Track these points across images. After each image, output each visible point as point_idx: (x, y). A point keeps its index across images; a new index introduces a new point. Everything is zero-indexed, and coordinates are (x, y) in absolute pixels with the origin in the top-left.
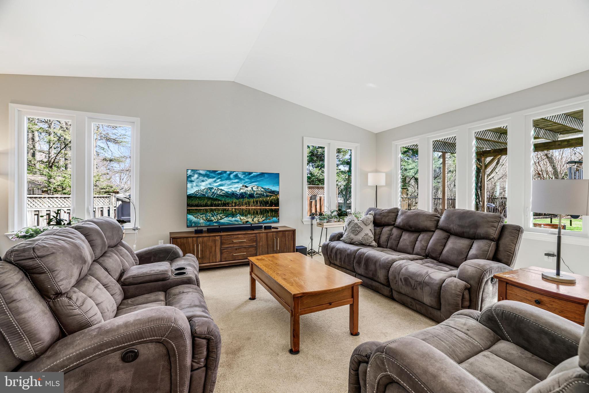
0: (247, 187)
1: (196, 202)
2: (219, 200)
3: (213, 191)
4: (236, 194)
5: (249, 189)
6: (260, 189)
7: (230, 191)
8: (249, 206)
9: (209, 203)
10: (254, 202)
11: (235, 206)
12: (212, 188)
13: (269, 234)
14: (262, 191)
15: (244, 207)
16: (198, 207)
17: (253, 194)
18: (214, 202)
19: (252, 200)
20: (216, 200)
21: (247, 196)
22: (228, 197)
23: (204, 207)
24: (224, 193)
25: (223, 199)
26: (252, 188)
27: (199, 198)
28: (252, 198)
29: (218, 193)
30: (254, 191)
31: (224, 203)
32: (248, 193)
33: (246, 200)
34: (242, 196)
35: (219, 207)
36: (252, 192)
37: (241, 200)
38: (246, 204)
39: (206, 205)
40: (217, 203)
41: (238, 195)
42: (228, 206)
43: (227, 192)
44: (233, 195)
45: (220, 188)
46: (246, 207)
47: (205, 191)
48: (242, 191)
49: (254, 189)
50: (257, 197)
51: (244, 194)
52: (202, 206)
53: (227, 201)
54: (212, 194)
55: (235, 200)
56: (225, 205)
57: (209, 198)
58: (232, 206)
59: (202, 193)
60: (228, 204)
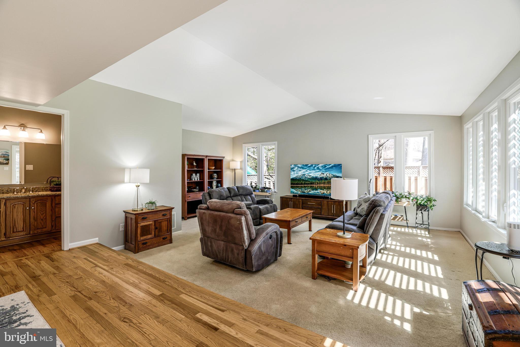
0: (323, 174)
1: (296, 182)
2: (309, 181)
3: (305, 176)
4: (318, 178)
5: (325, 175)
6: (330, 175)
7: (315, 176)
8: (325, 184)
9: (303, 182)
10: (327, 183)
11: (317, 184)
12: (305, 175)
13: (329, 202)
14: (332, 176)
15: (322, 185)
16: (298, 185)
17: (327, 178)
18: (306, 182)
19: (326, 181)
20: (307, 181)
21: (324, 179)
22: (314, 179)
23: (300, 185)
24: (311, 177)
25: (311, 181)
26: (326, 175)
27: (298, 180)
28: (326, 180)
29: (308, 177)
30: (328, 176)
31: (311, 183)
32: (325, 177)
33: (323, 181)
34: (321, 179)
35: (309, 185)
36: (327, 177)
37: (321, 181)
38: (323, 183)
39: (302, 184)
40: (307, 182)
41: (319, 178)
42: (314, 185)
43: (313, 177)
44: (316, 178)
45: (309, 174)
46: (323, 185)
47: (301, 176)
48: (321, 176)
49: (328, 175)
50: (329, 180)
51: (322, 178)
52: (299, 184)
53: (313, 182)
54: (305, 178)
55: (317, 181)
56: (311, 184)
57: (303, 180)
58: (316, 184)
59: (299, 177)
60: (313, 183)
